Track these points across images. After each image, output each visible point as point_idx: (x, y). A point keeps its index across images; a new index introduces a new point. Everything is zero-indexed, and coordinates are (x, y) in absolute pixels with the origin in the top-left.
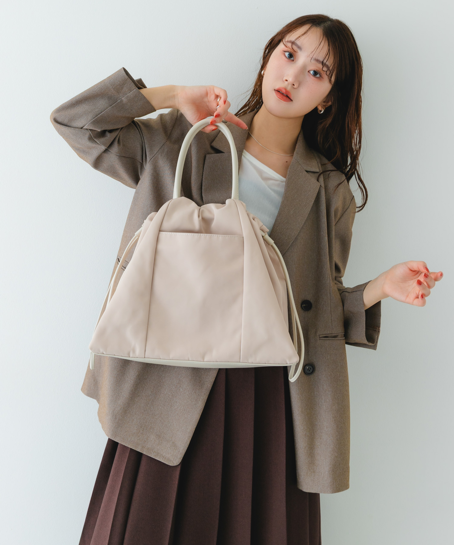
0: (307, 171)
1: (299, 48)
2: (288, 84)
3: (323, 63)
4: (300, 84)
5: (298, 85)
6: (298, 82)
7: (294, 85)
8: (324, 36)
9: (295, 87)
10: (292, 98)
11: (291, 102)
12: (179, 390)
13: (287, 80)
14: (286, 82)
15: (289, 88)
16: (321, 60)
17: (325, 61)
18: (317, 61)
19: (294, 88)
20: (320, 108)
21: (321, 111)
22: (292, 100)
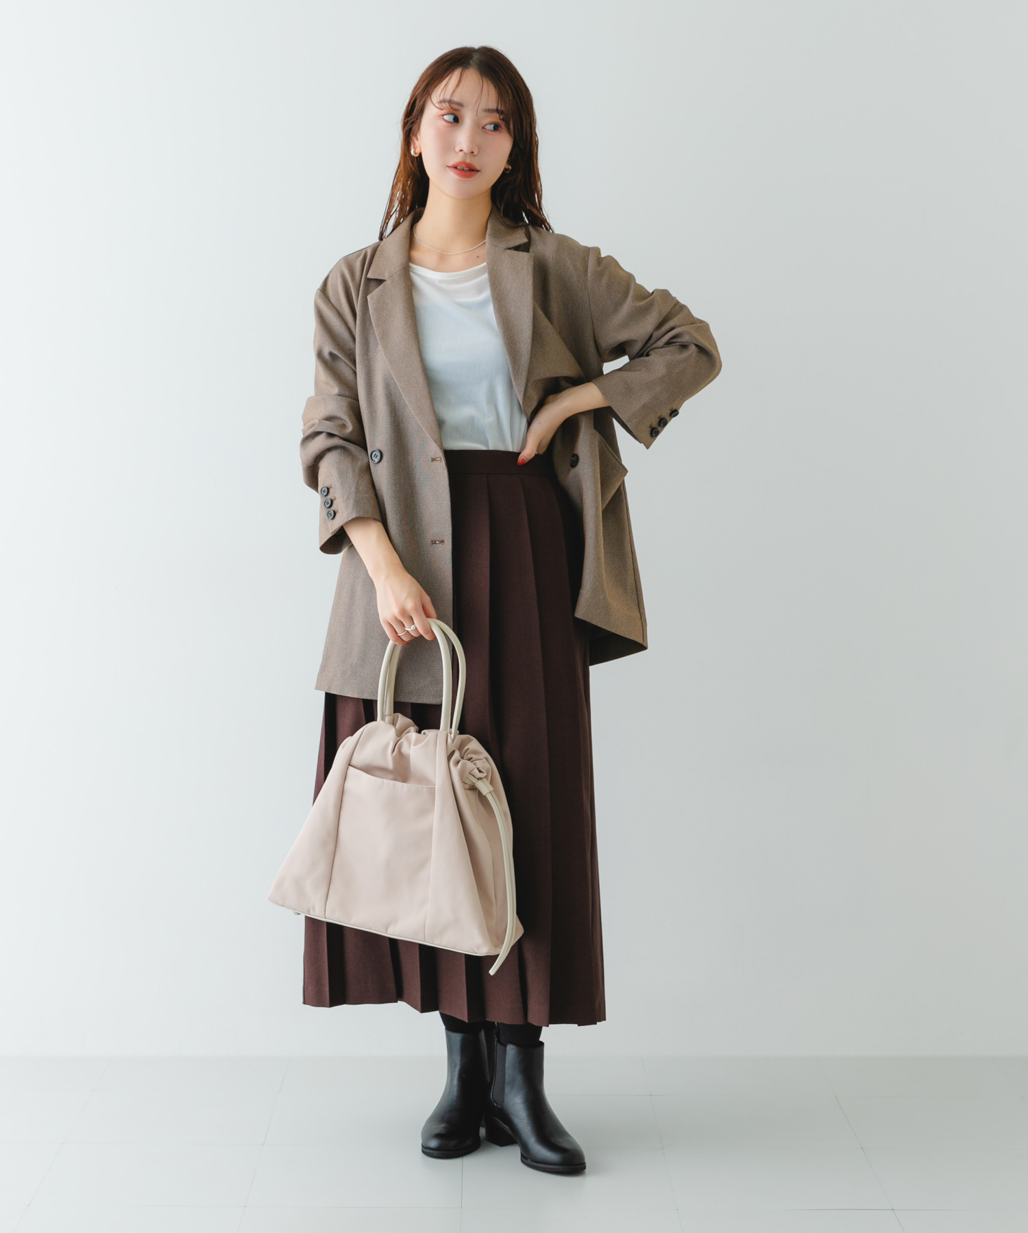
1: (461, 105)
2: (465, 154)
3: (497, 111)
4: (480, 149)
5: (477, 150)
6: (477, 147)
10: (478, 169)
11: (479, 173)
13: (461, 150)
14: (461, 153)
15: (468, 159)
17: (499, 108)
18: (489, 111)
19: (474, 156)
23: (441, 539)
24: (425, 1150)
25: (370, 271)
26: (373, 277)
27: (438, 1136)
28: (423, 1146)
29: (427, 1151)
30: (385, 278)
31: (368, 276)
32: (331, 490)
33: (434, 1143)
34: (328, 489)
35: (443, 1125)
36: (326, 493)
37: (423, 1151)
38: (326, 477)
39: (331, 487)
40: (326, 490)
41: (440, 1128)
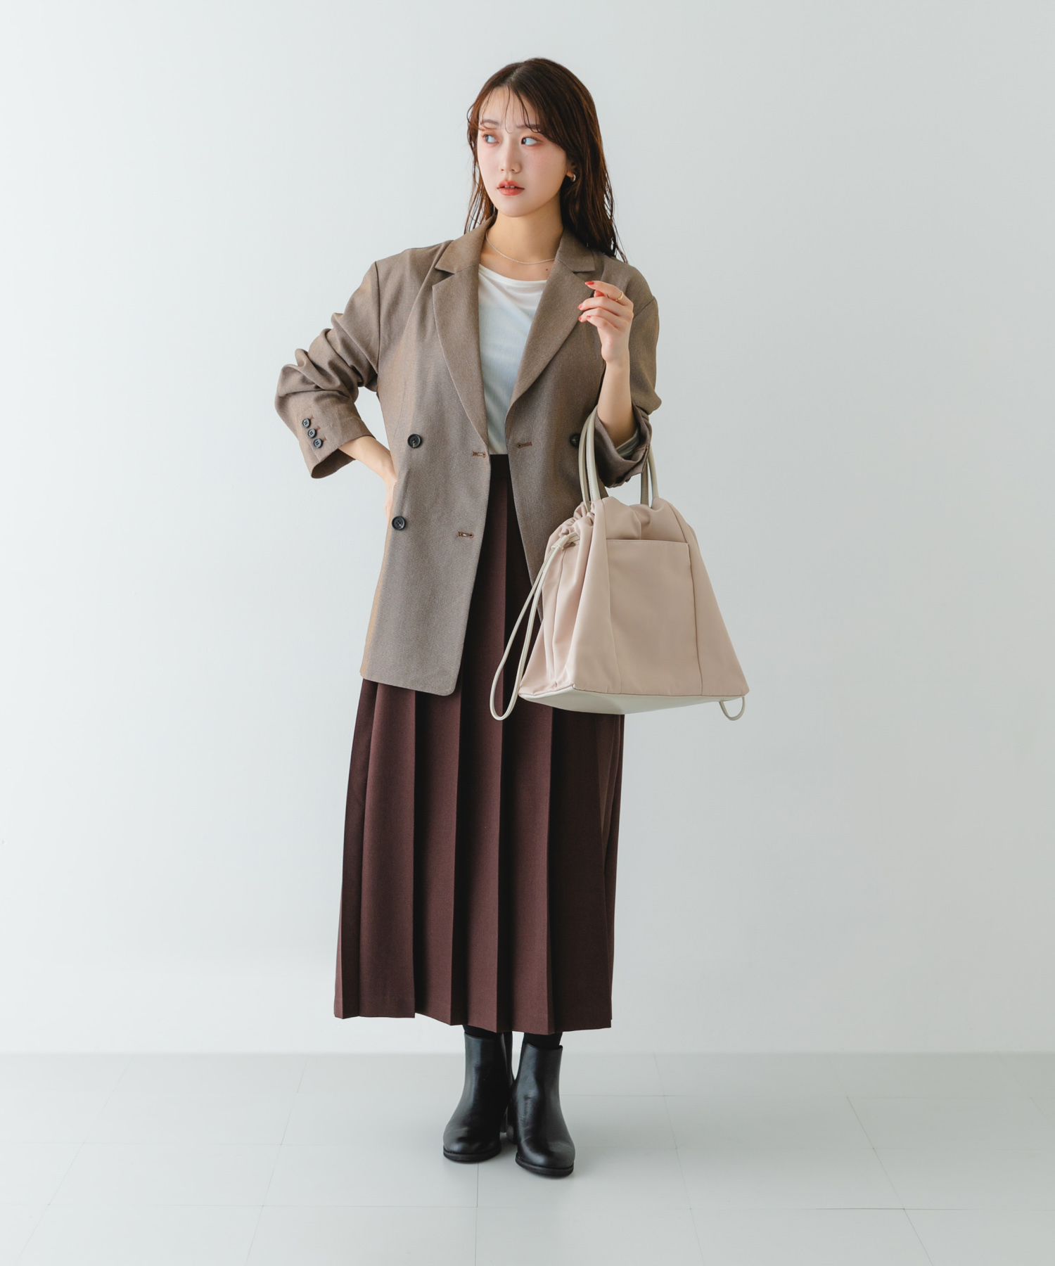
0: (575, 273)
1: (498, 123)
4: (521, 167)
5: (518, 167)
6: (516, 164)
7: (513, 170)
8: (519, 92)
9: (516, 171)
10: (521, 186)
11: (524, 192)
12: (435, 602)
13: (504, 170)
14: (504, 172)
15: (510, 178)
16: (522, 123)
18: (520, 127)
19: (517, 173)
20: (570, 175)
21: (573, 178)
22: (523, 189)
23: (469, 532)
24: (447, 1153)
25: (439, 262)
26: (441, 269)
27: (460, 1140)
28: (444, 1149)
29: (449, 1154)
30: (454, 271)
31: (436, 267)
32: (313, 421)
33: (456, 1147)
34: (310, 420)
35: (465, 1129)
36: (308, 425)
37: (445, 1155)
38: (305, 410)
39: (312, 417)
40: (308, 422)
41: (462, 1131)
